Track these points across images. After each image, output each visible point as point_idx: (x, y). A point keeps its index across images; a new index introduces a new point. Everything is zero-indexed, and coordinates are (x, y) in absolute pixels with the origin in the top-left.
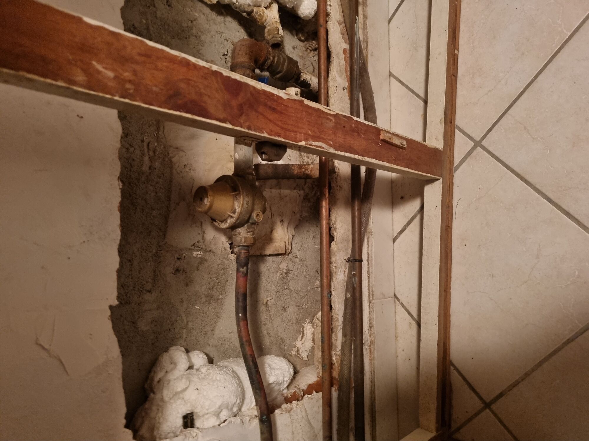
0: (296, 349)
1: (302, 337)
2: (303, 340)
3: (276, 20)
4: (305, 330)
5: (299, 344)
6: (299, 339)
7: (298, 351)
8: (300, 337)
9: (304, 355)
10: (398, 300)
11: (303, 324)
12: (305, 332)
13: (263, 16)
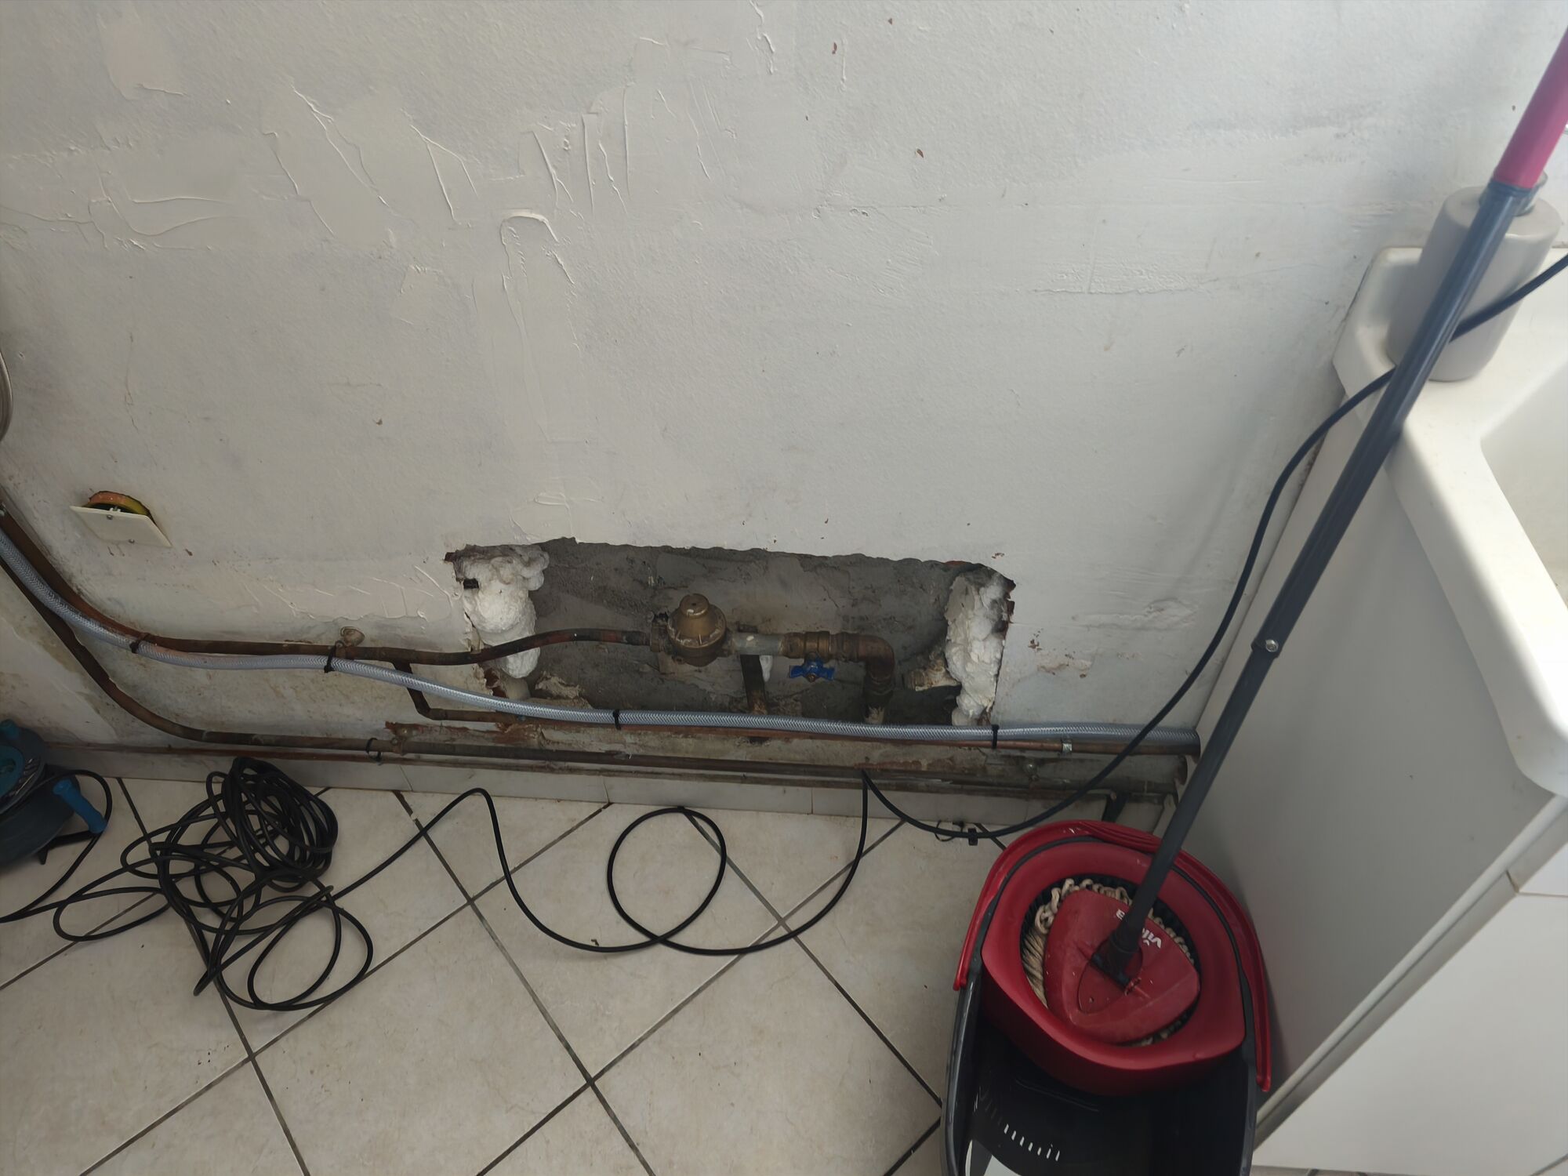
0: (549, 676)
1: (562, 684)
2: (559, 685)
3: (934, 683)
4: (571, 688)
5: (555, 680)
6: (561, 680)
7: (547, 679)
8: (563, 682)
9: (541, 686)
10: (605, 807)
11: (578, 686)
12: (569, 688)
13: (933, 669)
